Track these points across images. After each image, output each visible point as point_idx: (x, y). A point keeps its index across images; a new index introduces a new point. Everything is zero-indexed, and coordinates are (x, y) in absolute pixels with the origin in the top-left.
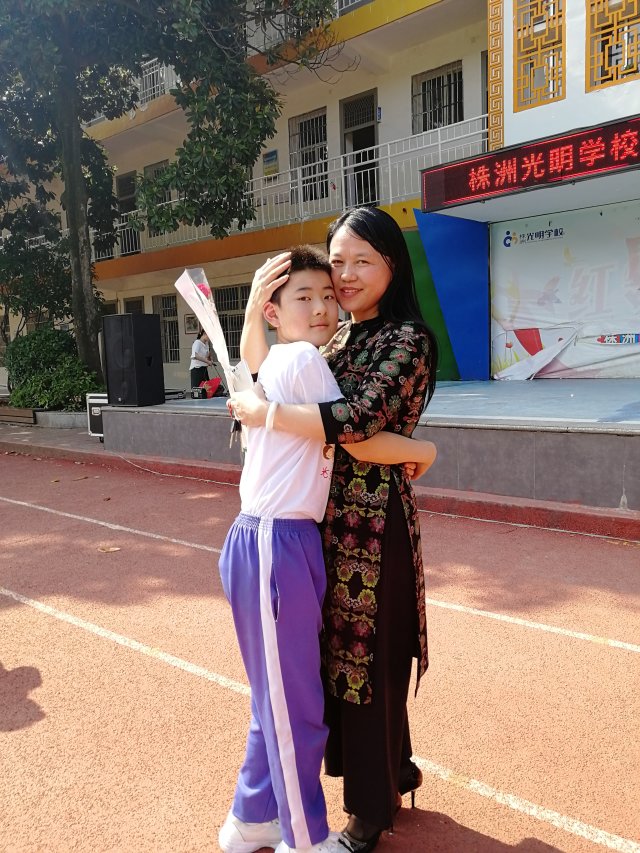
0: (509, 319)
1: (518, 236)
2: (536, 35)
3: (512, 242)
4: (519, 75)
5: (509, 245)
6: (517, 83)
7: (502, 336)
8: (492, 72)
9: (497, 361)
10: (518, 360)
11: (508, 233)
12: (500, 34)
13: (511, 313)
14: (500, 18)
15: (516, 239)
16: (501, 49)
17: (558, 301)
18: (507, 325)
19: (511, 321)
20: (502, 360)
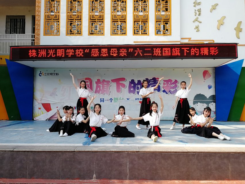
0: (40, 100)
1: (44, 73)
2: (51, 15)
3: (42, 75)
4: (45, 25)
5: (41, 76)
6: (45, 27)
7: (37, 105)
8: (36, 22)
9: (35, 113)
10: (43, 114)
11: (41, 72)
12: (39, 11)
13: (41, 98)
14: (39, 7)
15: (43, 74)
16: (39, 16)
17: (57, 95)
18: (39, 102)
19: (41, 100)
20: (37, 113)
